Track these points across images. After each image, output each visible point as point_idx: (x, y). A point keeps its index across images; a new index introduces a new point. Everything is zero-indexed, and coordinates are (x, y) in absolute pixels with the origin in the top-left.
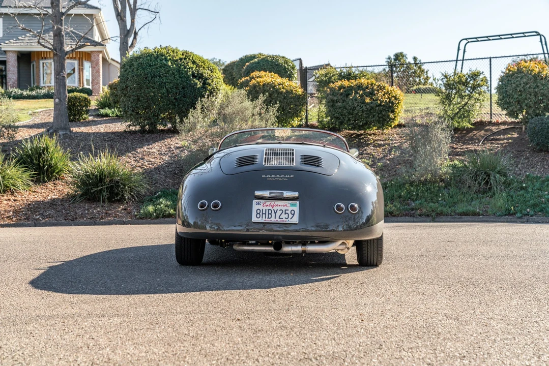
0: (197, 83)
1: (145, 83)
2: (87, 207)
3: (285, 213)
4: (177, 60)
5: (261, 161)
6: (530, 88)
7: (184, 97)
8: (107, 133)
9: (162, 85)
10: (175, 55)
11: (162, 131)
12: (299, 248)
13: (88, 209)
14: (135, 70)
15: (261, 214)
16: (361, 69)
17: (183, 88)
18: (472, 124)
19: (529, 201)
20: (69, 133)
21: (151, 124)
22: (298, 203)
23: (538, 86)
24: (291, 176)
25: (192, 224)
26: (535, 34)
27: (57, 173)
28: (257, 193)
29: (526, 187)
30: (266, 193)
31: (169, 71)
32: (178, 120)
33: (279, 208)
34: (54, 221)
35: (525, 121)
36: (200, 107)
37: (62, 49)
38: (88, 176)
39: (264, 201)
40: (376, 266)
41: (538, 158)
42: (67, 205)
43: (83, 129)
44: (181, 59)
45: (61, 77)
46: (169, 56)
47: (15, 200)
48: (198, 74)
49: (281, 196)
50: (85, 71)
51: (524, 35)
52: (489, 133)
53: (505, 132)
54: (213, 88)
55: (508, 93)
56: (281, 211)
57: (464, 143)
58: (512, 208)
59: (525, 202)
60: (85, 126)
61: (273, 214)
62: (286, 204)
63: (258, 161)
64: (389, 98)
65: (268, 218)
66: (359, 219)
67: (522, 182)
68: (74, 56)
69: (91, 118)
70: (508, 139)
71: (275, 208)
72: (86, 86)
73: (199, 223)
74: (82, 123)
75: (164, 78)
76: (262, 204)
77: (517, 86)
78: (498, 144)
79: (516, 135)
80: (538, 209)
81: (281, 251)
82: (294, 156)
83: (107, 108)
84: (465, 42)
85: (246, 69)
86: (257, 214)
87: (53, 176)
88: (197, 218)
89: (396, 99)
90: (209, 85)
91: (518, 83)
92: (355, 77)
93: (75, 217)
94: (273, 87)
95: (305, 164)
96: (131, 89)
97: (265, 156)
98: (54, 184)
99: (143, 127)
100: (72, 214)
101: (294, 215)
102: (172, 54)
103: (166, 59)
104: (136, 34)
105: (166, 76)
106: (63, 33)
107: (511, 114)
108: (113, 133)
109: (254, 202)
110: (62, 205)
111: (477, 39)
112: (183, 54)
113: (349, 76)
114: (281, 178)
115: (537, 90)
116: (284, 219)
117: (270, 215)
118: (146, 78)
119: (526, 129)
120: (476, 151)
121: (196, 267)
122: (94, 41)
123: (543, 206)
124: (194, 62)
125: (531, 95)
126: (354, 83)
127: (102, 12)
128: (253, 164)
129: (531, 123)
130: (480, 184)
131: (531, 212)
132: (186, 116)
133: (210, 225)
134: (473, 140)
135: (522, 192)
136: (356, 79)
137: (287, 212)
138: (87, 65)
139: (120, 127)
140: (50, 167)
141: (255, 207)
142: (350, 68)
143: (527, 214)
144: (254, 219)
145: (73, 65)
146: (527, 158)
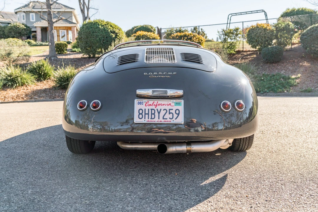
0: (112, 35)
1: (89, 35)
2: (61, 92)
3: (170, 113)
4: (103, 25)
5: (142, 59)
6: (262, 34)
7: (107, 42)
8: (74, 58)
9: (97, 36)
10: (103, 23)
12: (183, 148)
13: (61, 93)
14: (85, 29)
15: (144, 114)
16: (185, 28)
17: (107, 38)
18: (236, 52)
19: (266, 86)
20: (56, 58)
21: (93, 55)
22: (182, 101)
23: (266, 34)
24: (174, 73)
25: (74, 122)
26: (262, 11)
27: (48, 76)
28: (139, 92)
29: (263, 79)
30: (149, 92)
31: (100, 30)
32: (103, 51)
33: (163, 107)
34: (44, 99)
35: (260, 50)
36: (114, 45)
37: (51, 21)
38: (61, 78)
39: (146, 100)
41: (267, 66)
42: (51, 91)
43: (64, 57)
44: (105, 25)
45: (51, 33)
46: (100, 23)
47: (27, 89)
48: (113, 31)
49: (165, 95)
50: (69, 35)
51: (257, 12)
52: (243, 56)
53: (250, 55)
54: (120, 38)
55: (252, 37)
56: (165, 111)
57: (232, 60)
58: (258, 89)
59: (264, 86)
60: (65, 55)
61: (157, 114)
62: (170, 102)
63: (140, 58)
64: (198, 40)
65: (151, 118)
66: (243, 115)
67: (261, 77)
68: (65, 29)
69: (68, 52)
70: (252, 58)
71: (159, 108)
72: (70, 40)
73: (81, 122)
74: (64, 55)
75: (98, 33)
76: (144, 104)
77: (257, 34)
78: (247, 60)
79: (255, 56)
80: (270, 89)
82: (175, 54)
83: (75, 48)
84: (231, 15)
85: (135, 31)
86: (140, 114)
87: (46, 78)
88: (78, 117)
89: (202, 41)
90: (118, 36)
91: (257, 32)
92: (183, 32)
93: (54, 97)
94: (147, 36)
95: (186, 61)
96: (83, 38)
97: (146, 55)
98: (47, 81)
99: (90, 55)
100: (54, 95)
101: (178, 114)
102: (101, 22)
103: (99, 25)
104: (89, 18)
105: (99, 32)
106: (52, 13)
107: (253, 47)
108: (76, 58)
109: (136, 101)
110: (49, 91)
111: (236, 14)
112: (106, 23)
113: (180, 31)
114: (164, 75)
115: (265, 35)
116: (169, 119)
117: (153, 116)
118: (90, 33)
119: (260, 53)
120: (237, 63)
122: (72, 22)
123: (273, 88)
124: (111, 26)
125: (263, 38)
126: (182, 34)
127: (75, 10)
128: (135, 62)
129: (263, 50)
131: (268, 91)
132: (107, 49)
133: (92, 125)
134: (236, 59)
135: (262, 82)
136: (183, 33)
137: (171, 111)
138: (70, 32)
139: (80, 56)
140: (45, 73)
141: (137, 107)
142: (180, 28)
143: (266, 92)
144: (136, 120)
145: (64, 32)
146: (262, 66)
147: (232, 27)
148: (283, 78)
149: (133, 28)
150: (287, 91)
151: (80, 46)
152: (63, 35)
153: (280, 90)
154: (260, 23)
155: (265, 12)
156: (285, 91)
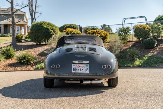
0: (52, 31)
6: (143, 31)
9: (42, 32)
11: (42, 45)
12: (89, 82)
14: (35, 28)
15: (75, 69)
16: (96, 27)
18: (128, 41)
20: (16, 45)
21: (39, 43)
22: (89, 65)
24: (86, 55)
25: (49, 73)
26: (143, 17)
27: (12, 56)
28: (74, 62)
30: (77, 62)
31: (44, 28)
32: (47, 41)
33: (82, 67)
35: (142, 40)
36: (53, 37)
37: (14, 22)
38: (21, 57)
39: (76, 64)
40: (115, 87)
41: (146, 50)
43: (20, 44)
44: (47, 25)
45: (14, 30)
48: (52, 29)
49: (82, 63)
51: (140, 17)
52: (132, 44)
55: (137, 33)
61: (80, 69)
62: (84, 65)
63: (73, 50)
66: (111, 71)
68: (19, 25)
69: (23, 41)
71: (80, 67)
72: (22, 33)
75: (43, 30)
76: (75, 66)
77: (140, 31)
81: (83, 83)
82: (86, 48)
83: (27, 39)
84: (124, 19)
85: (65, 28)
88: (51, 71)
89: (107, 35)
90: (55, 32)
92: (95, 29)
94: (73, 32)
95: (90, 51)
97: (76, 48)
98: (12, 59)
99: (37, 43)
101: (87, 69)
102: (45, 23)
103: (43, 25)
104: (35, 19)
107: (138, 39)
109: (73, 65)
111: (128, 19)
112: (48, 23)
113: (93, 29)
114: (82, 56)
115: (145, 32)
116: (84, 71)
117: (78, 70)
118: (38, 30)
119: (142, 43)
121: (51, 89)
123: (149, 64)
124: (51, 25)
125: (143, 33)
126: (95, 31)
127: (26, 14)
129: (144, 41)
130: (131, 58)
131: (146, 66)
132: (49, 40)
133: (56, 74)
135: (143, 60)
137: (85, 68)
138: (23, 28)
139: (31, 43)
140: (10, 55)
141: (73, 67)
142: (94, 26)
143: (145, 66)
144: (73, 71)
145: (19, 28)
146: (143, 51)
147: (125, 26)
148: (156, 58)
149: (64, 26)
150: (158, 66)
151: (31, 37)
152: (18, 29)
153: (153, 65)
154: (142, 24)
155: (145, 17)
156: (157, 66)
